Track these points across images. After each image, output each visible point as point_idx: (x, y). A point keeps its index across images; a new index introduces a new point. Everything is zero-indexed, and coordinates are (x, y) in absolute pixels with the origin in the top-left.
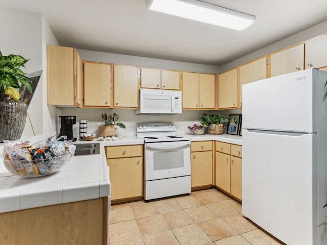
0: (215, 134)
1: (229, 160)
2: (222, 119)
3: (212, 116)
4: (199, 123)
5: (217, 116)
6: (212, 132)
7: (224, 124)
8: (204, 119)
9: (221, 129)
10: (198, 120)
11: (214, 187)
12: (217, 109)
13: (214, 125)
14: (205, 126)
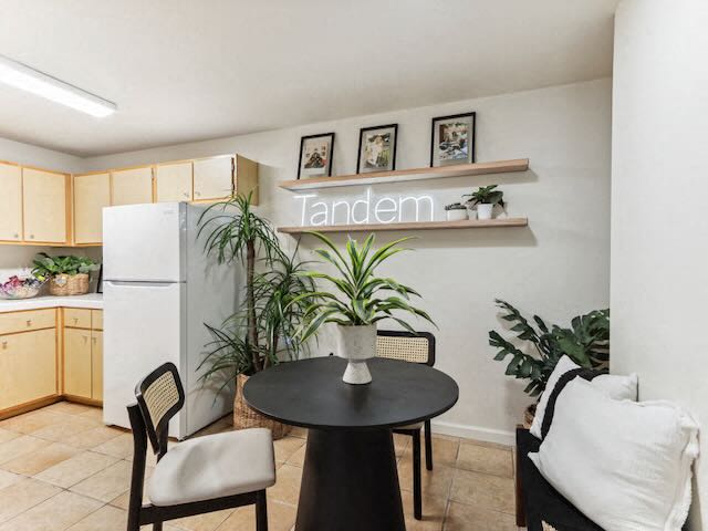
0: (67, 295)
1: (89, 339)
2: (83, 264)
3: (62, 258)
4: (25, 273)
5: (72, 257)
6: (61, 291)
7: (90, 273)
8: (40, 266)
9: (81, 284)
10: (24, 267)
11: (63, 399)
12: (73, 245)
13: (64, 277)
14: (41, 278)
